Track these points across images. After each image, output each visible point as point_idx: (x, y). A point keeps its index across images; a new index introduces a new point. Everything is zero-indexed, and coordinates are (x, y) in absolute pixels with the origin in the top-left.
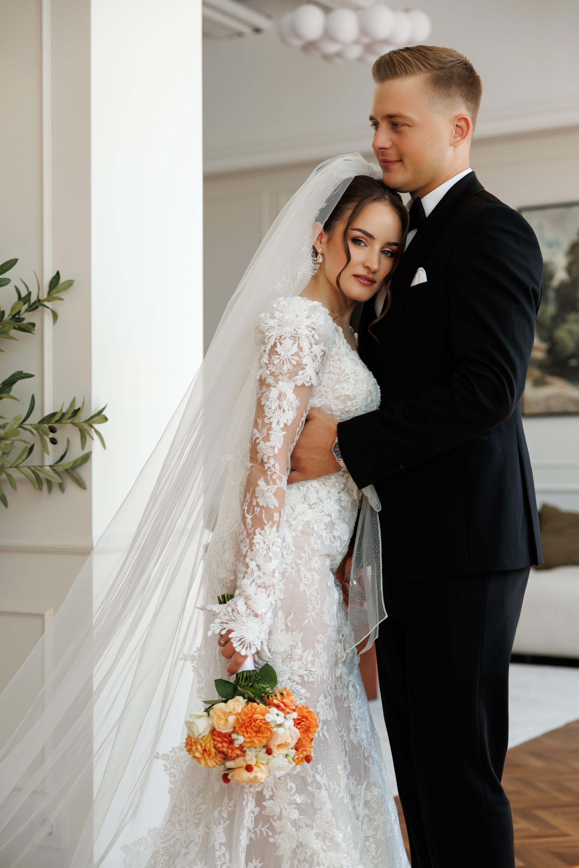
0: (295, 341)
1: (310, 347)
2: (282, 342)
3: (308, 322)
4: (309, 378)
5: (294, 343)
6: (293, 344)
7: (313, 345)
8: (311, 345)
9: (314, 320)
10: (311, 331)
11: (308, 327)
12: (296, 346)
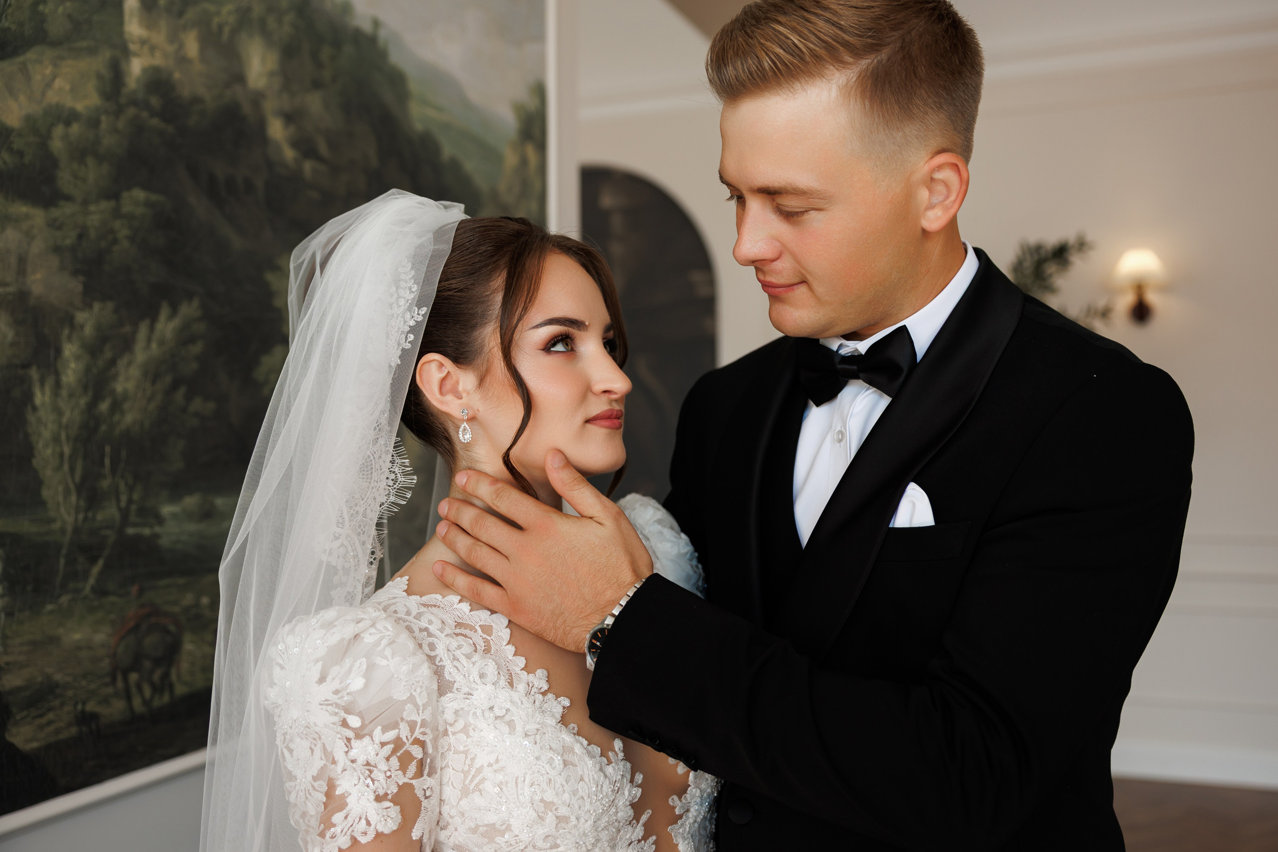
0: (315, 739)
1: (346, 749)
2: (292, 746)
3: (325, 691)
4: (363, 822)
5: (315, 745)
6: (313, 747)
7: (353, 741)
8: (349, 740)
9: (336, 685)
10: (336, 714)
11: (326, 703)
12: (318, 752)
